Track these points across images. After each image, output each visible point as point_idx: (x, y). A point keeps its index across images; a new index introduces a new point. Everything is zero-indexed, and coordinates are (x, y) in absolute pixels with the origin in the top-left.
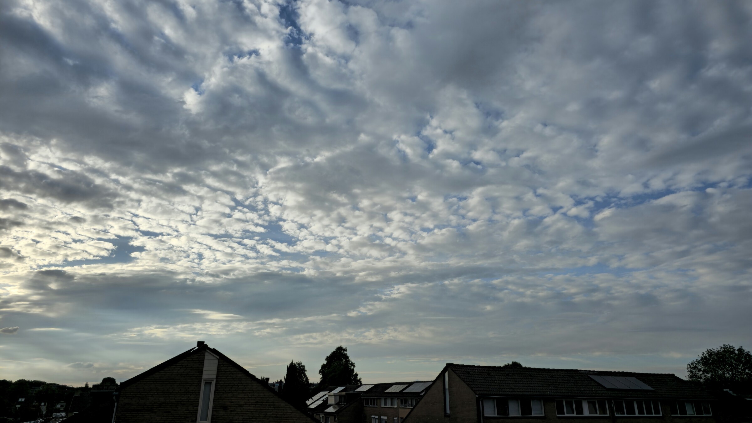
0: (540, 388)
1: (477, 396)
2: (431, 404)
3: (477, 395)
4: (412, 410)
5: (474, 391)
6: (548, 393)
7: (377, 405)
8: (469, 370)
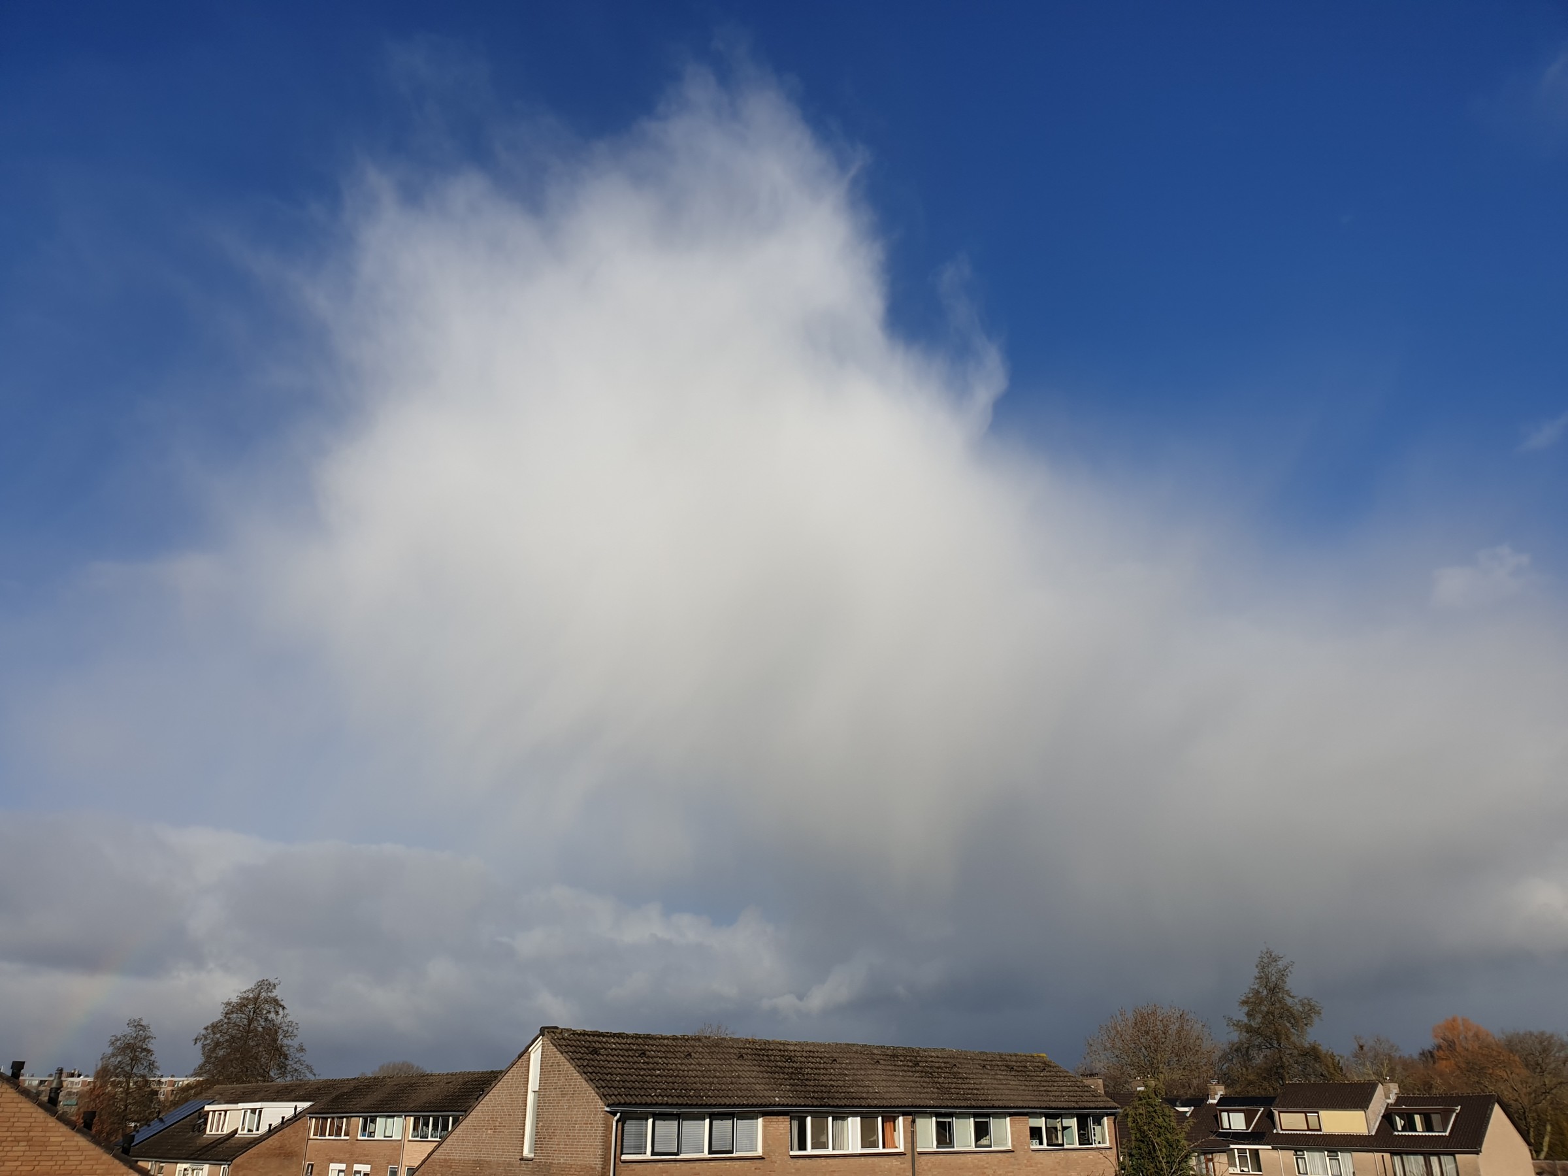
0: (758, 1087)
1: (608, 1109)
2: (489, 1132)
3: (608, 1106)
4: (440, 1144)
5: (603, 1096)
6: (777, 1099)
7: (345, 1135)
8: (597, 1045)
